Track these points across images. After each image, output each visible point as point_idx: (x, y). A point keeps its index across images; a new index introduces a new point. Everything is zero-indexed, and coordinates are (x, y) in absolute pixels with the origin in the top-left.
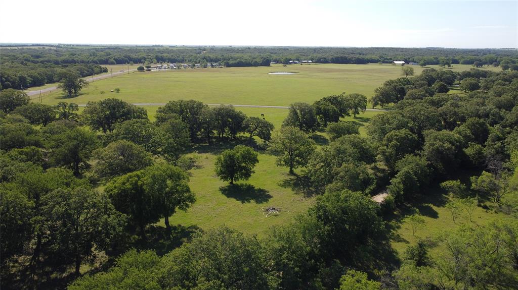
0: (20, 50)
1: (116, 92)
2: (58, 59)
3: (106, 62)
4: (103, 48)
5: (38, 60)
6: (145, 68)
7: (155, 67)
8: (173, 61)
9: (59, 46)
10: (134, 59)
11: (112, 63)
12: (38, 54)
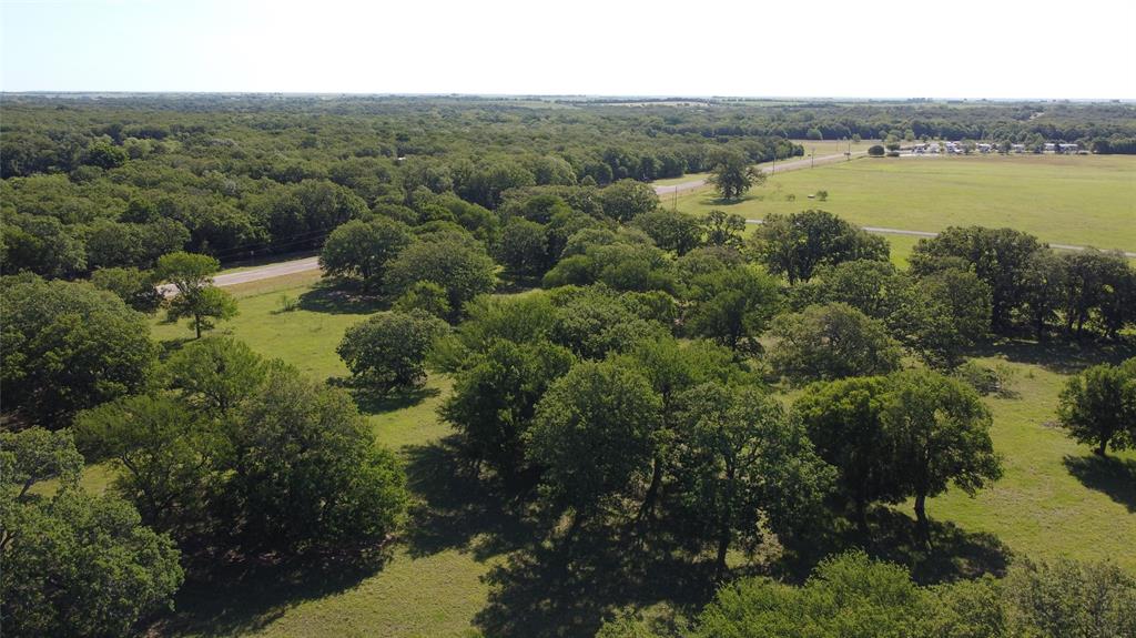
0: (647, 108)
1: (819, 198)
2: (710, 126)
3: (802, 135)
4: (798, 104)
5: (675, 127)
6: (886, 150)
7: (909, 149)
8: (953, 136)
9: (713, 101)
10: (864, 127)
11: (815, 138)
12: (676, 116)
